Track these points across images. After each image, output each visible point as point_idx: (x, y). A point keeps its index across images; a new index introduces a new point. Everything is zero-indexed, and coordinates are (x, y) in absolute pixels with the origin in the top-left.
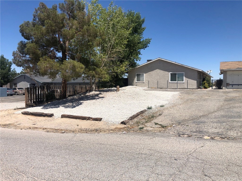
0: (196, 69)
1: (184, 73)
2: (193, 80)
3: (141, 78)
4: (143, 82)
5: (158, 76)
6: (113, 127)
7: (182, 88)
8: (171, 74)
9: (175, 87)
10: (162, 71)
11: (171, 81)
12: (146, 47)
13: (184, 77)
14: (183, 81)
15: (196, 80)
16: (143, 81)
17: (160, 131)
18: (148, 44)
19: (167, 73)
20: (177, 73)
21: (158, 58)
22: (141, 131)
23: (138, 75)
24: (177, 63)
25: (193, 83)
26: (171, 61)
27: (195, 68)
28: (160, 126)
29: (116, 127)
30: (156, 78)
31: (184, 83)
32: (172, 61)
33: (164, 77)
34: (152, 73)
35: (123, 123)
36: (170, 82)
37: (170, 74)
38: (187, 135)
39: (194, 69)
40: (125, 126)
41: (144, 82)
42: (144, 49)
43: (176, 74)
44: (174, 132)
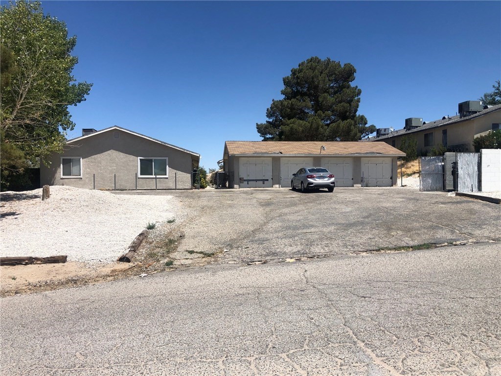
0: (190, 151)
1: (167, 159)
2: (184, 173)
3: (74, 169)
4: (79, 177)
5: (115, 165)
6: (107, 270)
7: (164, 188)
8: (140, 159)
9: (149, 187)
10: (122, 155)
11: (141, 174)
12: (79, 101)
13: (167, 166)
14: (166, 175)
15: (189, 173)
16: (80, 175)
17: (209, 263)
18: (85, 96)
19: (132, 157)
20: (153, 158)
21: (114, 127)
22: (172, 268)
23: (67, 163)
24: (153, 139)
25: (185, 178)
26: (141, 135)
27: (188, 151)
28: (202, 255)
29: (112, 269)
30: (110, 168)
31: (167, 178)
32: (143, 135)
33: (128, 167)
34: (98, 157)
35: (124, 259)
36: (140, 176)
37: (139, 161)
38: (259, 261)
39: (186, 151)
40: (131, 264)
41: (81, 177)
42: (76, 105)
43: (151, 161)
44: (235, 261)
